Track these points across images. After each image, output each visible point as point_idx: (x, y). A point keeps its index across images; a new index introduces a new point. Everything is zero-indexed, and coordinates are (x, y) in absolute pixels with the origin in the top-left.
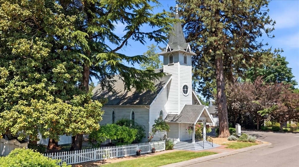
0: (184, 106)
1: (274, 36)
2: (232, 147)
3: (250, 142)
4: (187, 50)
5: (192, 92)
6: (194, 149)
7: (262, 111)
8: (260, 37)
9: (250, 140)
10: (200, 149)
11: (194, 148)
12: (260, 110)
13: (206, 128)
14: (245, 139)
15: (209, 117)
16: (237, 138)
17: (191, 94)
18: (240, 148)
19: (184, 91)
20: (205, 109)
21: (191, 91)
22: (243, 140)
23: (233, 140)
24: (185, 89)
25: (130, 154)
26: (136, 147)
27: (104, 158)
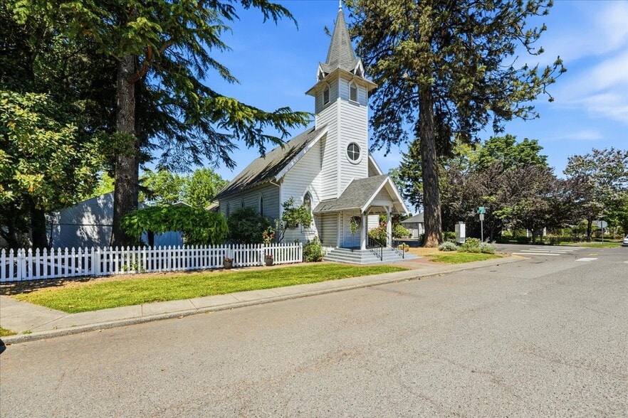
0: (351, 182)
1: (541, 51)
2: (445, 259)
3: (484, 253)
4: (355, 71)
5: (369, 159)
6: (360, 261)
7: (500, 212)
8: (509, 55)
9: (485, 250)
10: (374, 260)
11: (360, 258)
12: (497, 209)
13: (392, 223)
14: (474, 248)
15: (398, 200)
16: (458, 247)
17: (367, 161)
18: (464, 262)
19: (350, 155)
20: (388, 181)
21: (367, 156)
22: (470, 249)
23: (449, 249)
24: (354, 152)
25: (208, 265)
26: (224, 251)
27: (126, 270)
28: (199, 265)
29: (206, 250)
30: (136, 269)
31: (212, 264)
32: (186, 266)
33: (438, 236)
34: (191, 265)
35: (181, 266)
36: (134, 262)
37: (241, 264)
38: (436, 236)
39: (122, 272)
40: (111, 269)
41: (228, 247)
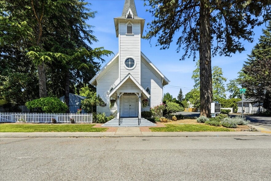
4: (127, 16)
17: (140, 67)
19: (128, 65)
21: (140, 64)
24: (130, 63)
25: (47, 121)
26: (54, 116)
27: (20, 121)
28: (44, 121)
29: (47, 115)
30: (23, 121)
31: (49, 121)
32: (39, 121)
33: (207, 112)
34: (41, 121)
35: (38, 121)
36: (22, 118)
37: (61, 122)
38: (206, 111)
39: (19, 122)
40: (16, 121)
41: (55, 114)
